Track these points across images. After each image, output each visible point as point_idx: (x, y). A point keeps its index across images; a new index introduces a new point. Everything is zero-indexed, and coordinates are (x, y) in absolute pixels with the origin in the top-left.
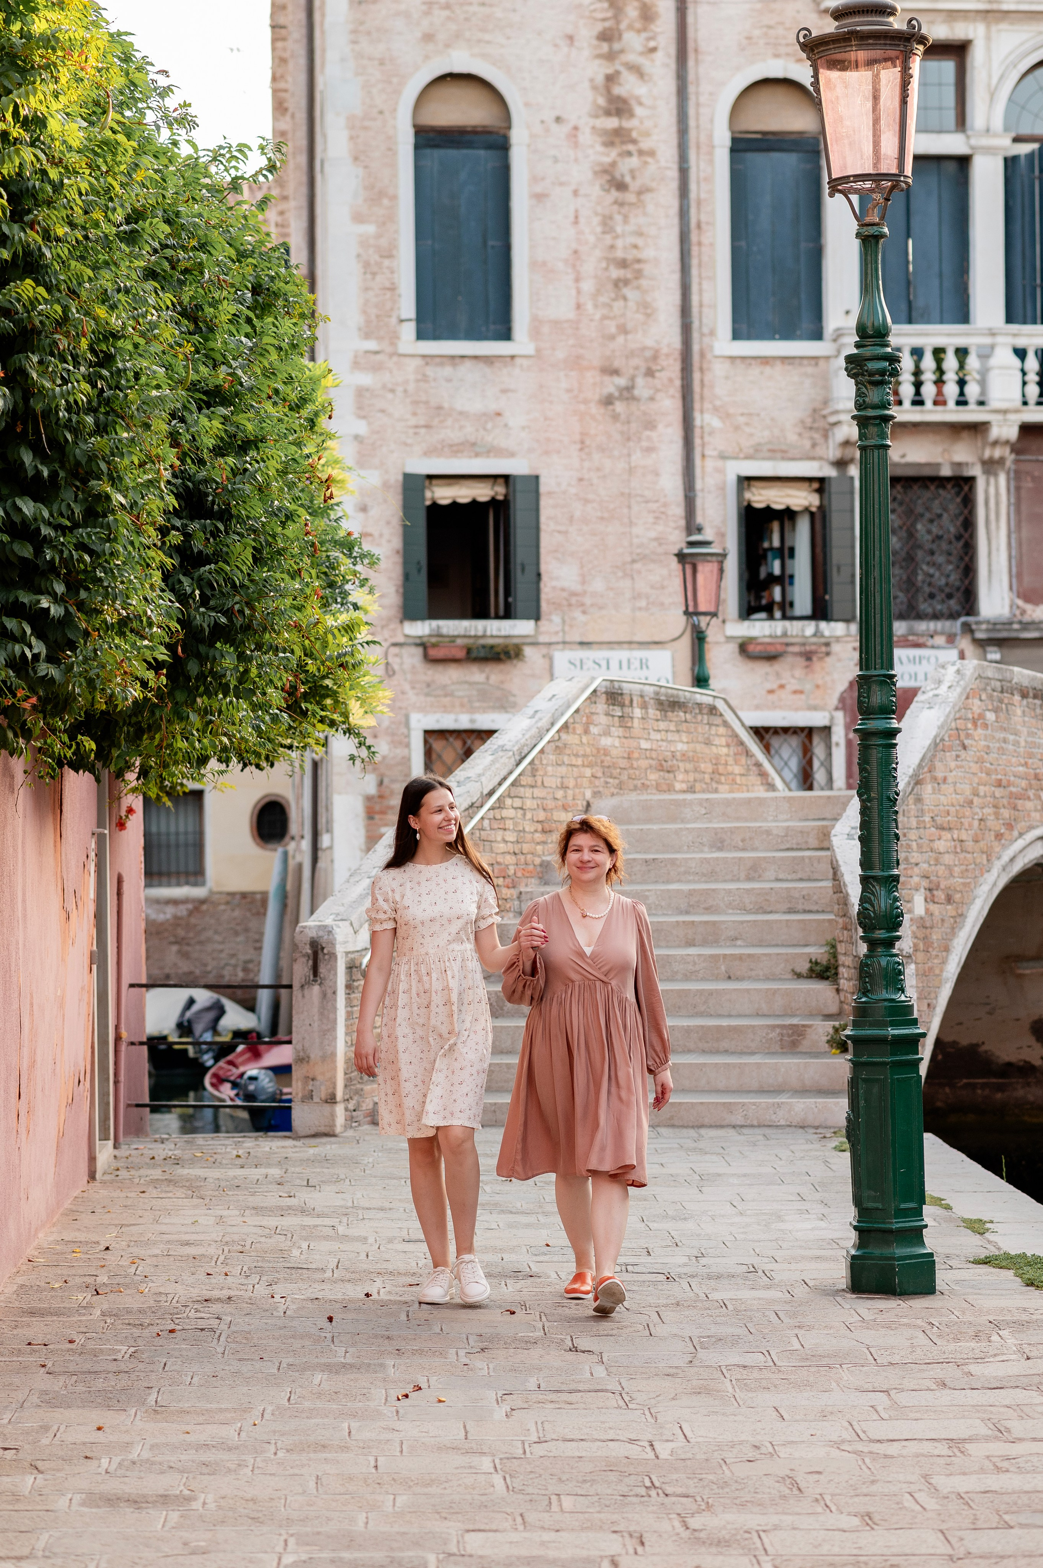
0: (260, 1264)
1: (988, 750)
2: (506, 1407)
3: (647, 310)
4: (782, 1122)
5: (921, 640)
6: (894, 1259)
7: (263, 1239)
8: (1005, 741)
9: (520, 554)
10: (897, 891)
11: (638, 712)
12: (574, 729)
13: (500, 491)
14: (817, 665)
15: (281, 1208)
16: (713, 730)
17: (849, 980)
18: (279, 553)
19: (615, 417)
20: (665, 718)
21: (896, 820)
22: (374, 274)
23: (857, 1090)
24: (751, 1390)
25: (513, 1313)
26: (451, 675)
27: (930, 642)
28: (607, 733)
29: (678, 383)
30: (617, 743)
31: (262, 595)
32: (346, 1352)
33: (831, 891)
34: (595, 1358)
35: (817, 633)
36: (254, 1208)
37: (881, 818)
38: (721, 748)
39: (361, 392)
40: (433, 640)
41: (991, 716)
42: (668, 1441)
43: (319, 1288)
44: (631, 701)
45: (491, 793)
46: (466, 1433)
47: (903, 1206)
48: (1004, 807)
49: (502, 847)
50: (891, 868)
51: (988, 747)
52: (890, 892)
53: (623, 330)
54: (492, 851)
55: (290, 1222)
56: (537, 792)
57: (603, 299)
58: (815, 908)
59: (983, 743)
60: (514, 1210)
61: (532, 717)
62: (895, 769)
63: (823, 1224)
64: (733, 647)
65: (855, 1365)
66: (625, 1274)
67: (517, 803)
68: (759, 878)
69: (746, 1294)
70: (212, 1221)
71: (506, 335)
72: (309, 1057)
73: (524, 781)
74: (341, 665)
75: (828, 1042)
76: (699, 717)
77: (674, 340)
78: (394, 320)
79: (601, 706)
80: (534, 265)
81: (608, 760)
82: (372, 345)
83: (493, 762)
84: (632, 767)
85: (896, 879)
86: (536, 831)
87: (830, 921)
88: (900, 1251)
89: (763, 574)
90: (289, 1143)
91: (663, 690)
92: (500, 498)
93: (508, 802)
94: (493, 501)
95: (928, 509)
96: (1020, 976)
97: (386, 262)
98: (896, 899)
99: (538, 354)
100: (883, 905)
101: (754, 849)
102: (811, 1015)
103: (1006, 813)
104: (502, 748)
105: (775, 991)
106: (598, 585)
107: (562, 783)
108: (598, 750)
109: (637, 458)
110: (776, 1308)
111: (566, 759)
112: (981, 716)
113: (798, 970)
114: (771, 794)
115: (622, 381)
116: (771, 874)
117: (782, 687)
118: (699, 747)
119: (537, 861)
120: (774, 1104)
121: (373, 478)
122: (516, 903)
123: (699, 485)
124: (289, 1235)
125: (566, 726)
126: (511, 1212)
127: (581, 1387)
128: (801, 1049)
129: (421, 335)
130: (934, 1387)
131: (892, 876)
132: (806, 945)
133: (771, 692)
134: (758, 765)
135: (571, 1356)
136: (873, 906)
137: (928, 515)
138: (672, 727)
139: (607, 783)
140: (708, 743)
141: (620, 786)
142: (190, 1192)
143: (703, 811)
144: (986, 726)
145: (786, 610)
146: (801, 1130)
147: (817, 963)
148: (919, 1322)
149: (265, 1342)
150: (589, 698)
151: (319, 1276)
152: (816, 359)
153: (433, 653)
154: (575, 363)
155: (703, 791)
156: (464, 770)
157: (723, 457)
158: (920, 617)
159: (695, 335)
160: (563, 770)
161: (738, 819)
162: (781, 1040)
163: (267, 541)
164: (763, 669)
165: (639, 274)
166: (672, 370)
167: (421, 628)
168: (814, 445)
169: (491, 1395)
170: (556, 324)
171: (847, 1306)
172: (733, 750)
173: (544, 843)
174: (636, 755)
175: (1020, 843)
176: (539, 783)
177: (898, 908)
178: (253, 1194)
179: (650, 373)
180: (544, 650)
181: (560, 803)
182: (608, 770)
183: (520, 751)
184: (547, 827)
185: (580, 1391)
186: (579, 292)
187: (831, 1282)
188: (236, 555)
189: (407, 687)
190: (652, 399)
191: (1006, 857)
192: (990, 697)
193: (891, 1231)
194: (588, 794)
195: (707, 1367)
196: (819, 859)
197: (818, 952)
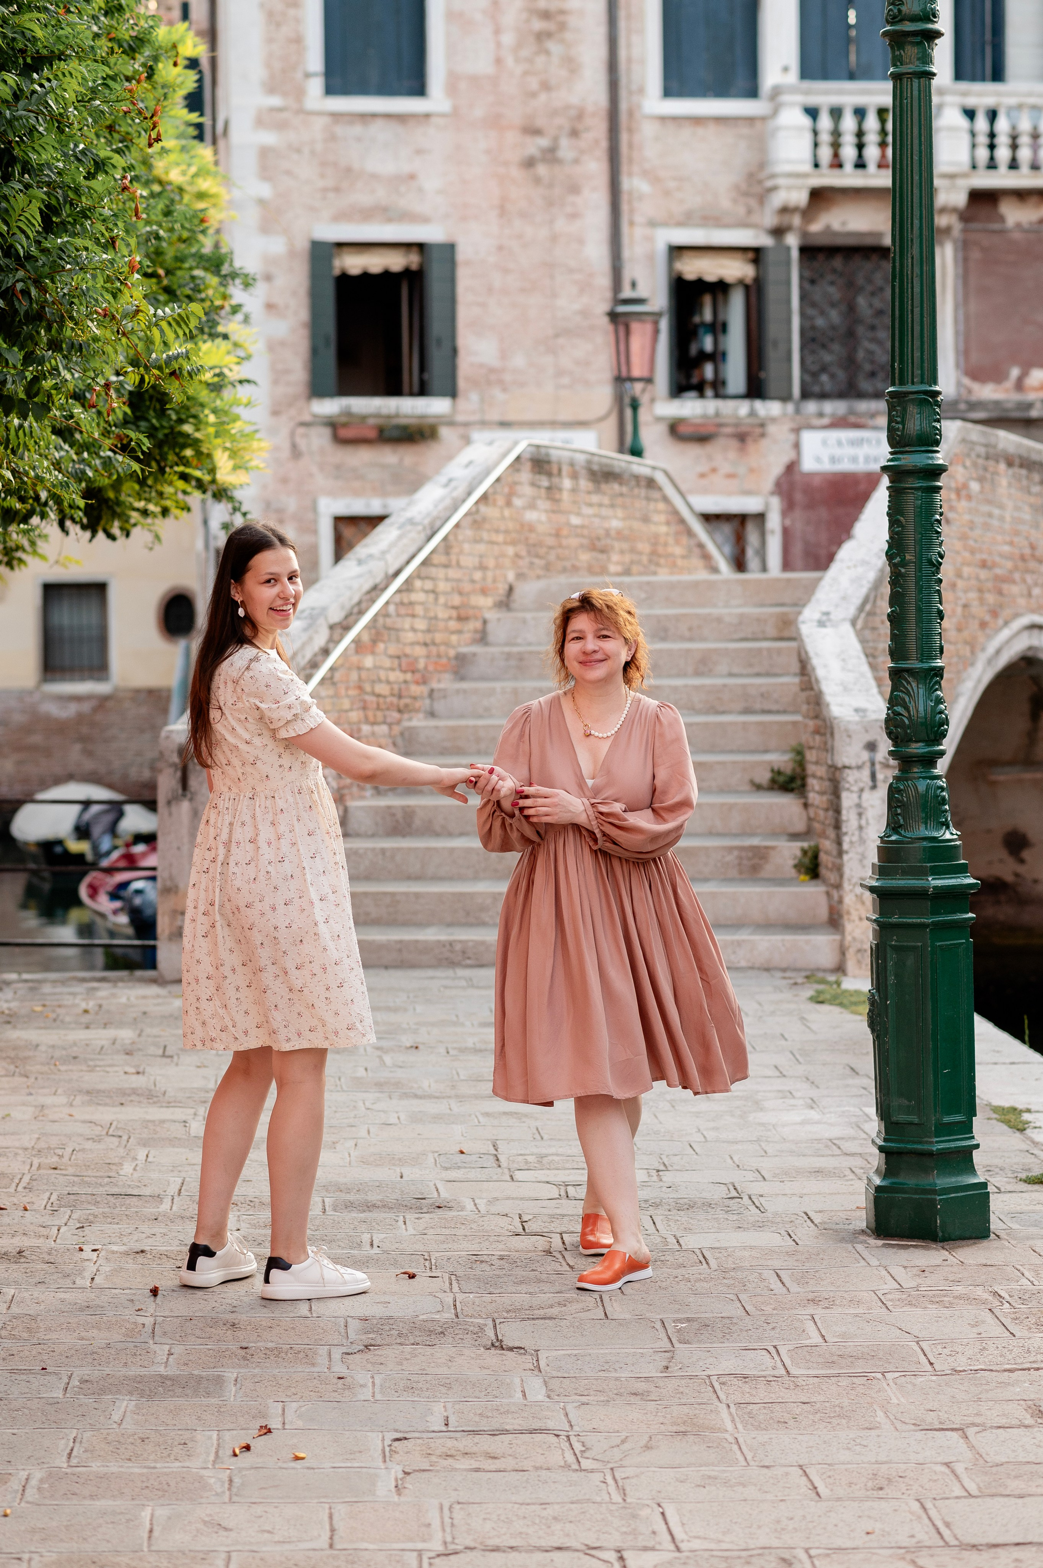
0: (75, 1189)
1: (972, 525)
2: (396, 1470)
3: (572, 65)
4: (743, 964)
5: (862, 421)
6: (934, 1192)
7: (89, 1145)
8: (990, 515)
9: (436, 327)
10: (940, 689)
11: (567, 483)
12: (495, 501)
13: (413, 260)
14: (751, 447)
15: (123, 1092)
16: (652, 506)
17: (822, 793)
18: (85, 214)
19: (537, 181)
20: (598, 491)
21: (939, 592)
22: (278, 25)
23: (885, 961)
24: (759, 1428)
25: (412, 1276)
26: (363, 456)
27: (871, 422)
28: (532, 506)
29: (604, 144)
30: (544, 517)
31: (55, 270)
32: (170, 1354)
33: (796, 689)
34: (527, 1361)
35: (752, 413)
36: (88, 1092)
37: (920, 589)
38: (660, 527)
39: (265, 153)
40: (344, 419)
41: (975, 486)
42: (646, 1549)
43: (149, 1232)
44: (560, 470)
45: (397, 573)
46: (333, 1530)
47: (947, 1119)
48: (989, 591)
49: (410, 636)
50: (932, 658)
51: (972, 522)
52: (931, 690)
53: (546, 86)
54: (398, 640)
55: (134, 1113)
56: (452, 573)
57: (525, 53)
58: (774, 707)
59: (967, 517)
60: (419, 1093)
61: (446, 485)
62: (939, 522)
63: (814, 1115)
64: (662, 429)
65: (905, 1373)
66: (564, 1201)
67: (429, 585)
68: (709, 673)
69: (732, 1239)
70: (29, 1112)
71: (419, 89)
72: (177, 887)
73: (436, 559)
74: (173, 374)
75: (795, 866)
76: (636, 491)
77: (599, 97)
78: (299, 75)
79: (525, 475)
80: (452, 16)
81: (533, 538)
82: (275, 101)
83: (400, 538)
84: (560, 546)
85: (939, 672)
86: (450, 618)
87: (794, 723)
88: (943, 1181)
89: (693, 350)
90: (153, 990)
91: (596, 459)
92: (414, 267)
93: (418, 584)
94: (407, 273)
95: (869, 281)
96: (993, 784)
97: (292, 12)
98: (939, 701)
99: (455, 113)
100: (921, 709)
101: (703, 639)
102: (774, 834)
103: (990, 598)
104: (411, 522)
105: (731, 807)
106: (519, 361)
107: (481, 563)
108: (522, 525)
109: (561, 225)
110: (777, 1264)
111: (485, 536)
112: (965, 486)
113: (758, 780)
114: (714, 577)
115: (543, 142)
116: (723, 668)
117: (714, 470)
118: (636, 525)
119: (452, 653)
120: (732, 942)
121: (277, 246)
122: (427, 702)
123: (626, 253)
124: (125, 1138)
125: (484, 498)
126: (416, 1096)
127: (511, 1423)
128: (763, 874)
129: (330, 90)
130: (1029, 1421)
131: (934, 669)
132: (766, 751)
133: (702, 476)
134: (701, 546)
135: (493, 1358)
136: (909, 712)
137: (869, 288)
138: (606, 500)
139: (532, 563)
140: (646, 519)
141: (548, 567)
142: (12, 1067)
143: (643, 595)
144: (969, 498)
145: (718, 388)
146: (765, 974)
147: (779, 773)
148: (979, 1292)
149: (54, 1336)
150: (512, 465)
151: (150, 1210)
152: (750, 120)
153: (344, 433)
154: (494, 122)
155: (640, 574)
156: (366, 546)
157: (653, 224)
158: (861, 395)
159: (623, 94)
160: (481, 548)
161: (683, 605)
162: (740, 864)
163: (65, 197)
164: (694, 451)
165: (562, 26)
166: (598, 130)
167: (330, 407)
168: (749, 212)
169: (376, 1442)
170: (475, 80)
171: (874, 1262)
172: (674, 528)
173: (459, 632)
174: (565, 532)
175: (1006, 633)
176: (454, 562)
177: (941, 712)
178: (92, 1069)
179: (574, 133)
180: (461, 430)
181: (478, 586)
182: (534, 549)
183: (432, 524)
184: (463, 613)
185: (506, 1432)
186: (499, 45)
187: (843, 1215)
188: (19, 212)
189: (314, 469)
190: (576, 161)
191: (991, 649)
192: (975, 465)
193: (930, 1154)
194: (511, 576)
195: (691, 1377)
196: (779, 651)
197: (781, 760)
